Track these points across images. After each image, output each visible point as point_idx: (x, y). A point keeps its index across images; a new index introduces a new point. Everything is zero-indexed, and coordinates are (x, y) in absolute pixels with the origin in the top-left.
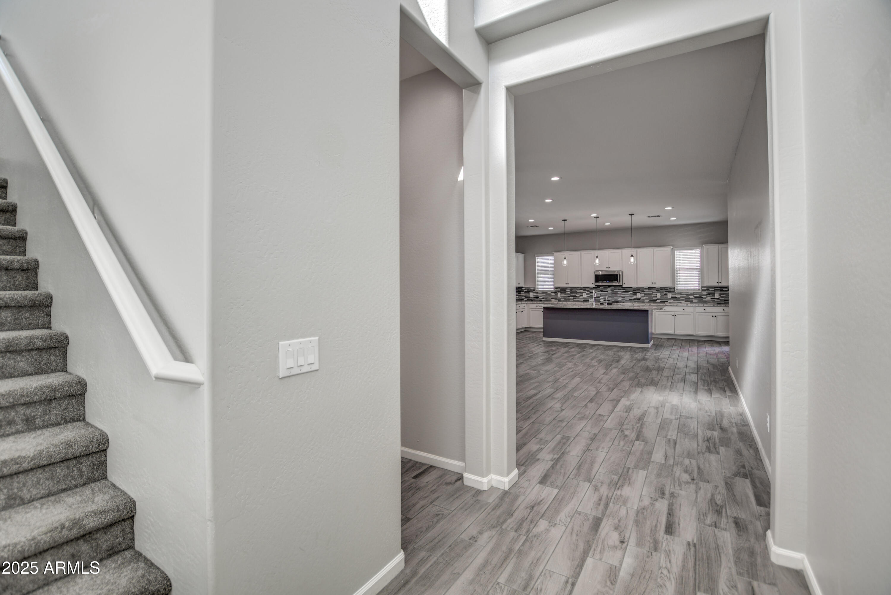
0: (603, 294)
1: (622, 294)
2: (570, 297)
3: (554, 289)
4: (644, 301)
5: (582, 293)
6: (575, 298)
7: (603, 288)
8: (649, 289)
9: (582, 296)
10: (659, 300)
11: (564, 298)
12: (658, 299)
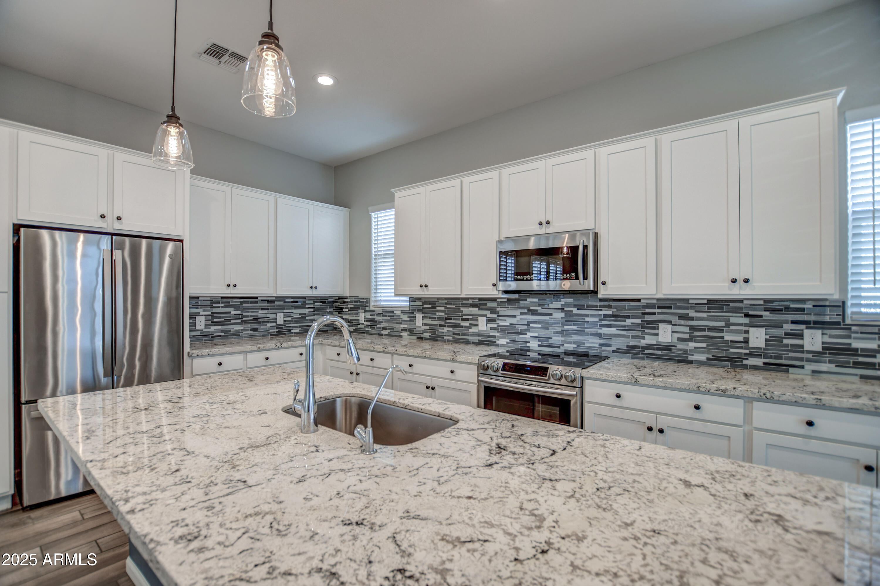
0: (535, 322)
1: (602, 326)
2: (446, 329)
3: (408, 304)
4: (690, 358)
5: (475, 317)
6: (457, 331)
7: (536, 300)
8: (709, 310)
9: (477, 325)
10: (759, 356)
11: (432, 329)
12: (756, 353)
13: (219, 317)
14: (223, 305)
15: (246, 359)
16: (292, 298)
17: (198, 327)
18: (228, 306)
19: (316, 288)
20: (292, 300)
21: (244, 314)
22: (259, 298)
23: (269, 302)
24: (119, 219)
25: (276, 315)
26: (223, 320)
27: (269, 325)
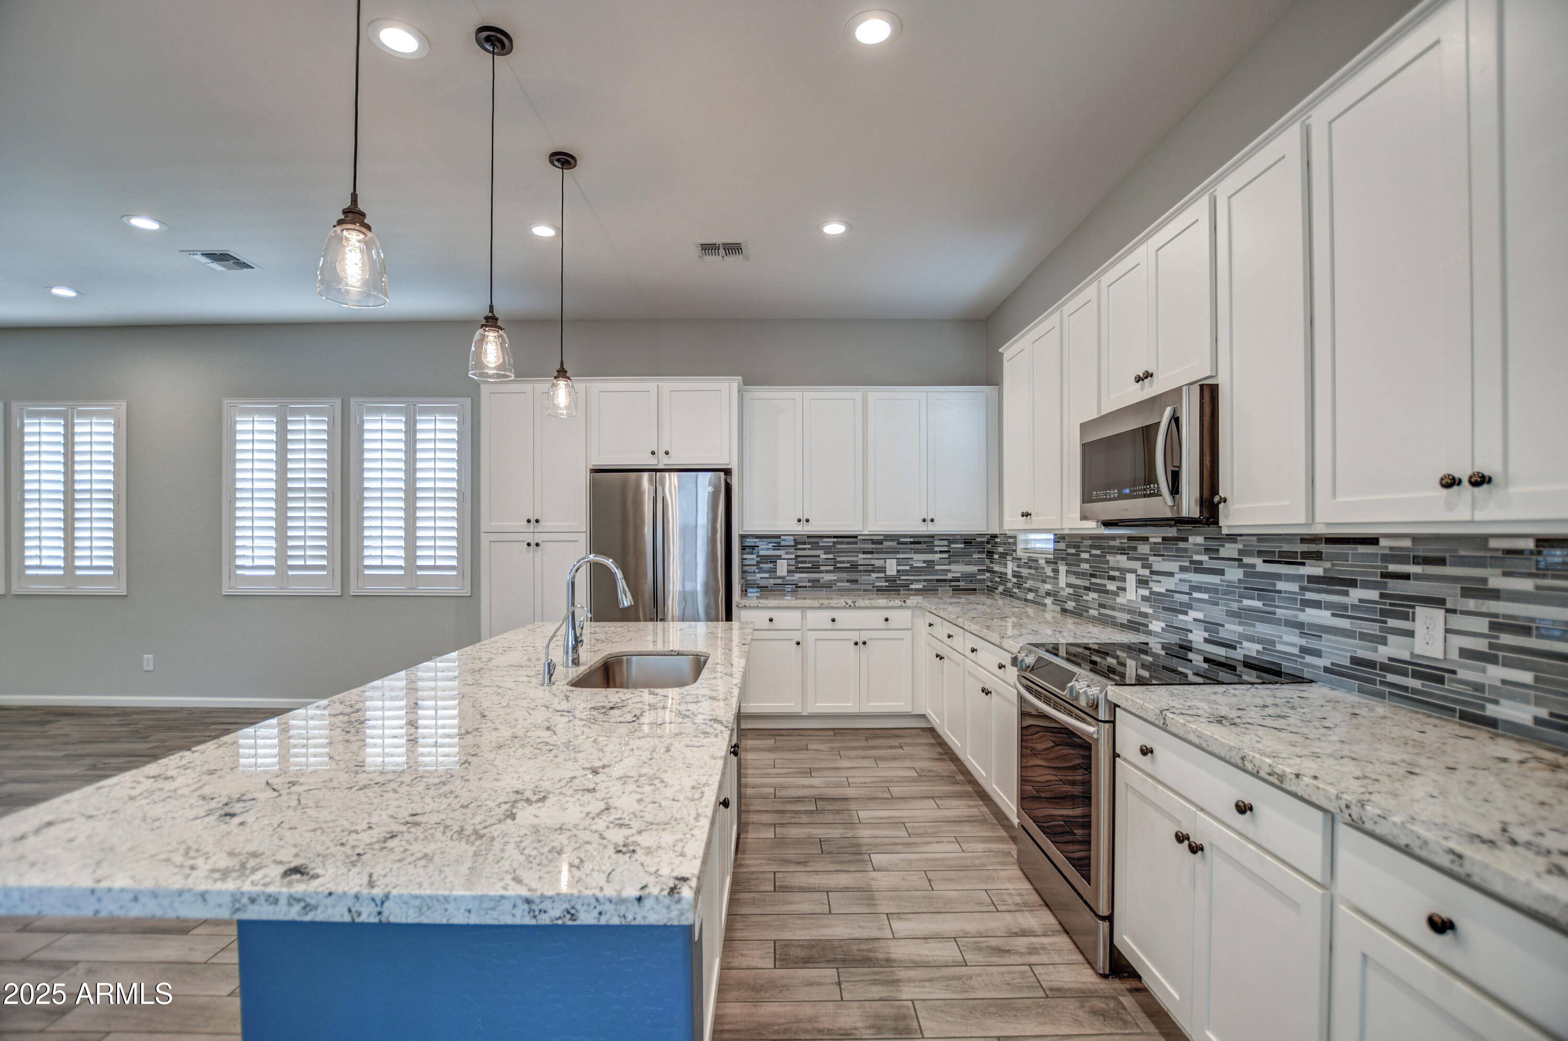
1: (1305, 603)
2: (1091, 596)
3: (1053, 546)
4: (1491, 710)
5: (1123, 574)
6: (1103, 599)
8: (1541, 569)
9: (1126, 589)
11: (1076, 594)
13: (805, 562)
14: (809, 546)
15: (803, 618)
16: (911, 536)
17: (779, 574)
18: (815, 546)
19: (932, 520)
20: (912, 540)
21: (839, 559)
22: (859, 537)
23: (874, 542)
24: (667, 453)
25: (885, 562)
26: (810, 565)
27: (874, 575)
